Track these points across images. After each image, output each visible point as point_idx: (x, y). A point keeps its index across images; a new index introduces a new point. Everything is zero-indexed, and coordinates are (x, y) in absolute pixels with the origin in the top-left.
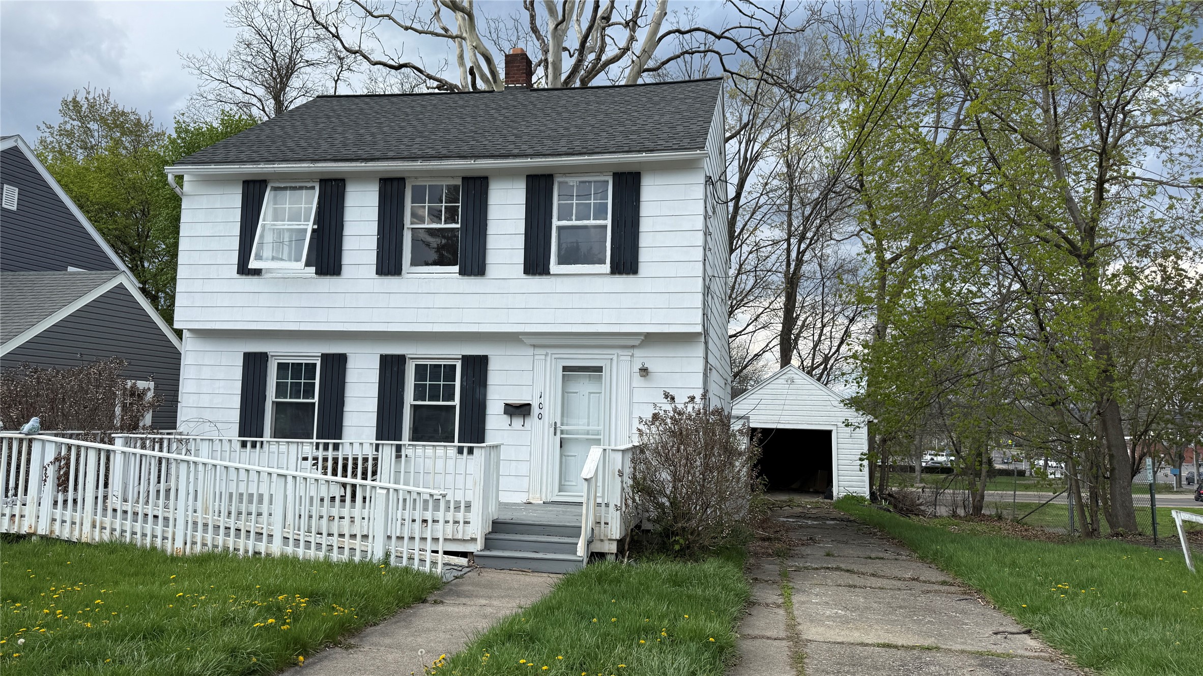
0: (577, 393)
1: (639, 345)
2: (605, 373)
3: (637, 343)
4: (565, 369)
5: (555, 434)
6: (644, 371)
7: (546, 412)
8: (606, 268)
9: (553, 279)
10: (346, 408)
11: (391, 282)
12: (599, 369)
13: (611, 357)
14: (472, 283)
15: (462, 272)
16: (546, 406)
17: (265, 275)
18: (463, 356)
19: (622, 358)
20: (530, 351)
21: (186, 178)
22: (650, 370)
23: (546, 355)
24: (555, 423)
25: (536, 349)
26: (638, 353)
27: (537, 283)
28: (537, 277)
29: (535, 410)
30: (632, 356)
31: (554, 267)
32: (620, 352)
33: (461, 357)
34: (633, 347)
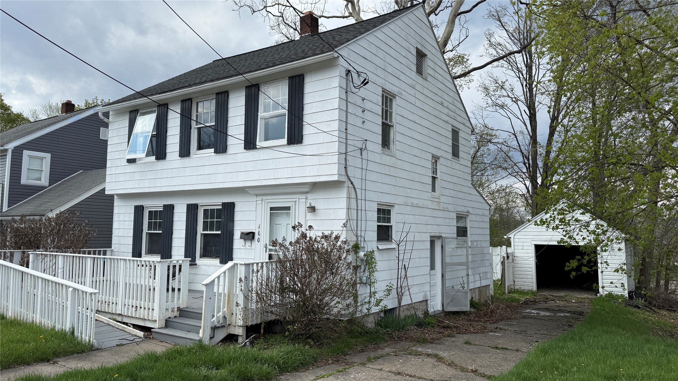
0: (280, 224)
1: (310, 191)
2: (292, 211)
3: (306, 190)
4: (272, 209)
5: (266, 252)
6: (313, 209)
7: (262, 238)
8: (284, 141)
9: (259, 151)
10: (174, 236)
11: (186, 160)
12: (288, 208)
13: (295, 200)
14: (221, 158)
15: (216, 152)
16: (262, 233)
17: (138, 162)
18: (222, 203)
19: (301, 200)
20: (255, 198)
21: (111, 113)
22: (316, 208)
23: (262, 200)
24: (266, 244)
25: (258, 197)
26: (310, 196)
27: (252, 154)
28: (251, 151)
29: (257, 237)
30: (306, 198)
31: (259, 143)
32: (300, 196)
33: (221, 204)
34: (307, 192)
